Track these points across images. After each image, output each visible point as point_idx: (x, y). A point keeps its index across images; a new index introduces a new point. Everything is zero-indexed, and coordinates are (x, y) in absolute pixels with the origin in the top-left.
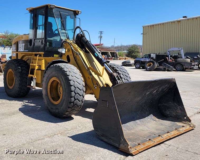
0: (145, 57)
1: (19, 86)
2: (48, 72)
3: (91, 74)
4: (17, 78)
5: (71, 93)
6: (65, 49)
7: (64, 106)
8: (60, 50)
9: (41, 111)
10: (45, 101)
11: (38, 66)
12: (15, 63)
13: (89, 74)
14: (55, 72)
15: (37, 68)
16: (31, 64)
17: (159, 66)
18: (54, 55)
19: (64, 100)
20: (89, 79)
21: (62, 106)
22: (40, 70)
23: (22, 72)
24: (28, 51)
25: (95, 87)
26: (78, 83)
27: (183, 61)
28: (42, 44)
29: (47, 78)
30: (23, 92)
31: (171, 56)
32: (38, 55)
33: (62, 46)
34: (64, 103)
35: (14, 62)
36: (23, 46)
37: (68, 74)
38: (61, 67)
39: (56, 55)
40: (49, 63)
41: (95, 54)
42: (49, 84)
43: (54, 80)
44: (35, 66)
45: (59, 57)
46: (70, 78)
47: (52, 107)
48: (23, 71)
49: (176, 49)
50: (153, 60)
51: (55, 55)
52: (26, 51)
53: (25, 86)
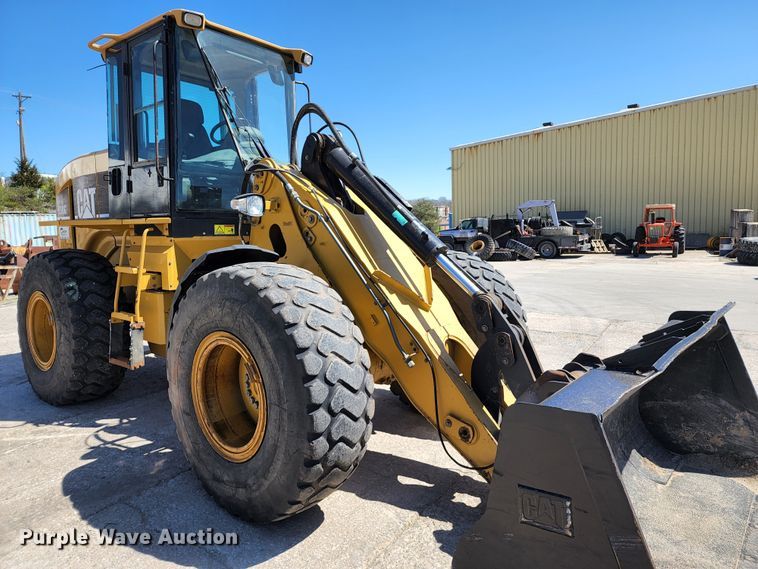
0: (464, 228)
1: (73, 362)
2: (190, 306)
3: (386, 304)
4: (63, 328)
5: (312, 417)
6: (260, 201)
7: (276, 475)
8: (238, 204)
9: (167, 480)
10: (181, 436)
11: (149, 277)
12: (52, 264)
13: (376, 303)
14: (222, 306)
15: (143, 282)
16: (118, 269)
17: (501, 246)
18: (216, 227)
19: (275, 447)
20: (376, 321)
21: (264, 476)
22: (160, 290)
23: (86, 303)
24: (107, 215)
25: (410, 359)
26: (340, 357)
27: (558, 233)
28: (161, 184)
29: (187, 332)
30: (93, 384)
31: (525, 222)
32: (147, 231)
33: (246, 189)
34: (278, 465)
35: (50, 262)
36: (90, 196)
37: (289, 318)
38: (253, 281)
39: (222, 226)
40: (194, 260)
41: (396, 214)
42: (199, 362)
43: (220, 343)
44: (135, 277)
45: (237, 234)
46: (302, 336)
47: (218, 472)
48: (90, 300)
49: (538, 203)
50: (483, 232)
51: (219, 229)
52: (101, 216)
53: (101, 358)
